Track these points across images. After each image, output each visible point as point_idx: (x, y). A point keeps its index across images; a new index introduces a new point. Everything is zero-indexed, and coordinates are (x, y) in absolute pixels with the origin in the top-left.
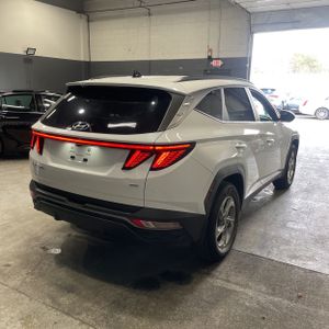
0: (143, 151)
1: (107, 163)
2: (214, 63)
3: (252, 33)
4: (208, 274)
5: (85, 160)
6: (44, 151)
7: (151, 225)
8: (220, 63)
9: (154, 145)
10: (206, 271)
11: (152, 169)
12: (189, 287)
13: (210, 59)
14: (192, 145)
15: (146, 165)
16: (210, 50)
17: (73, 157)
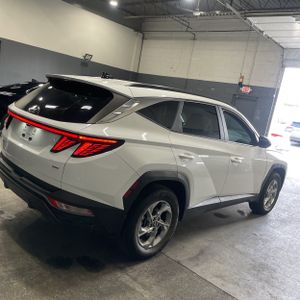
0: (69, 138)
1: (41, 145)
2: (243, 89)
3: (283, 67)
4: (121, 269)
5: (30, 139)
6: (10, 127)
7: (63, 207)
8: (249, 90)
9: (79, 135)
10: (122, 265)
11: (73, 156)
12: (95, 275)
13: (241, 84)
14: (120, 142)
15: (70, 152)
16: (242, 77)
17: (24, 135)
